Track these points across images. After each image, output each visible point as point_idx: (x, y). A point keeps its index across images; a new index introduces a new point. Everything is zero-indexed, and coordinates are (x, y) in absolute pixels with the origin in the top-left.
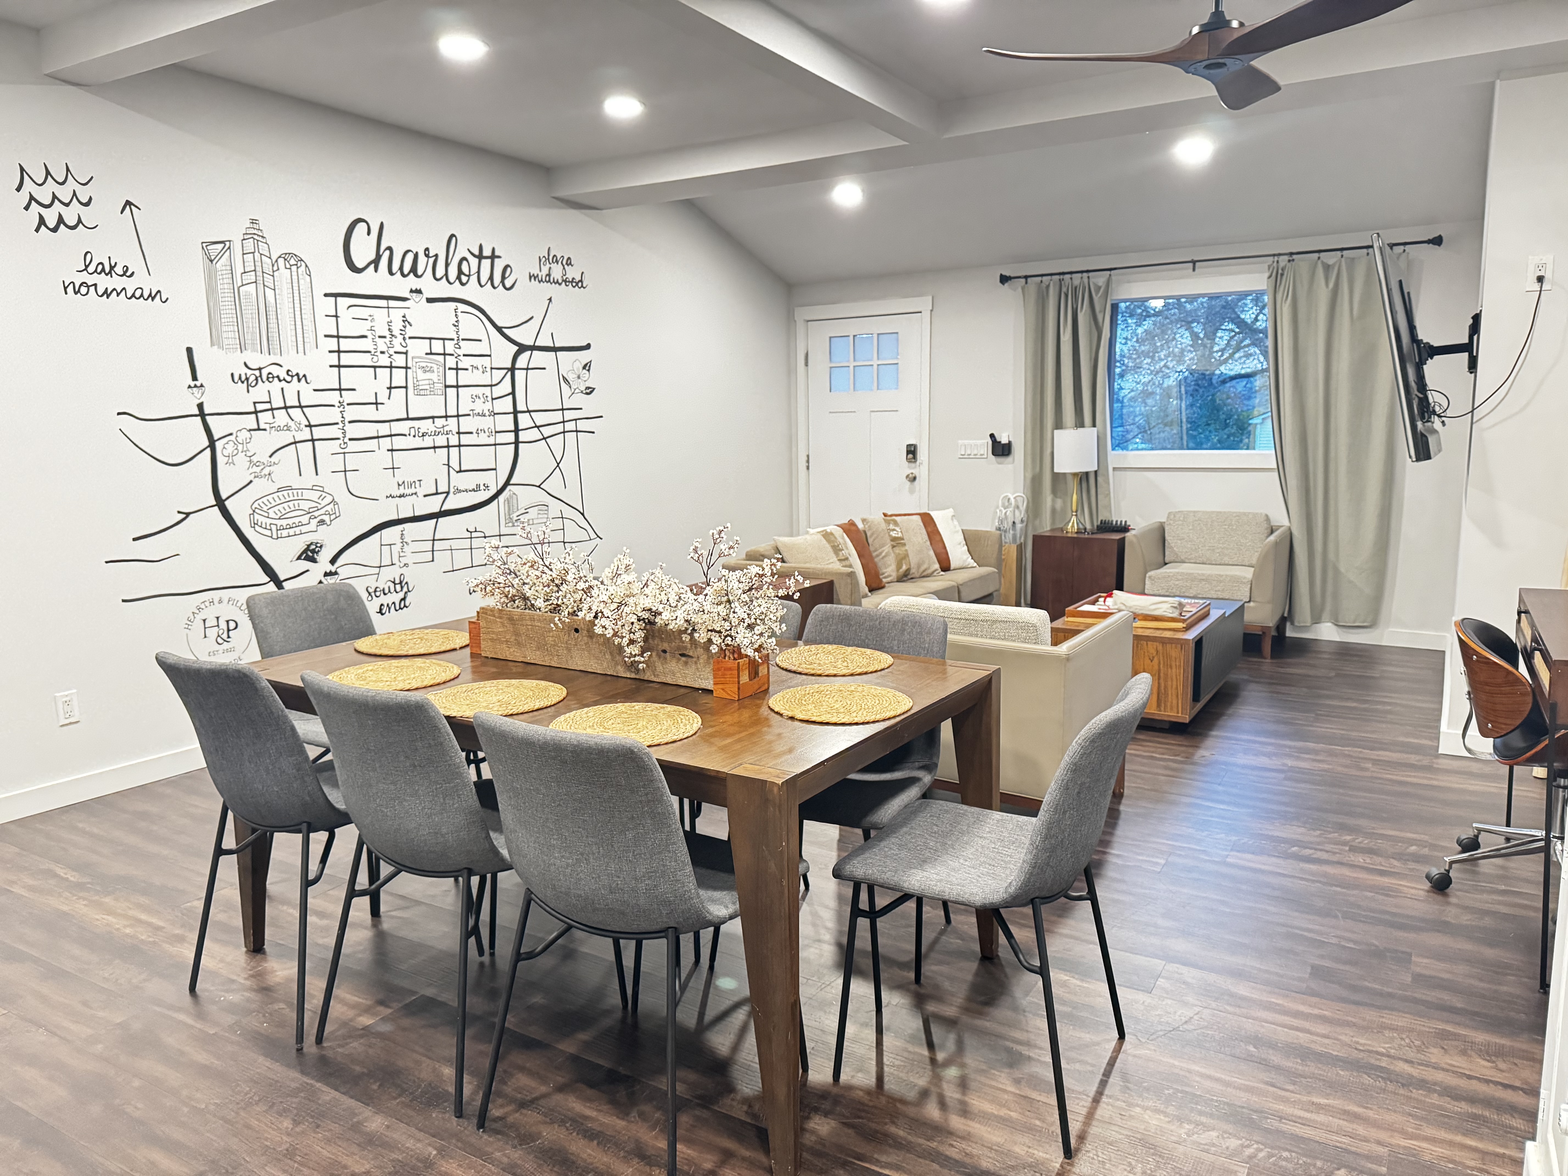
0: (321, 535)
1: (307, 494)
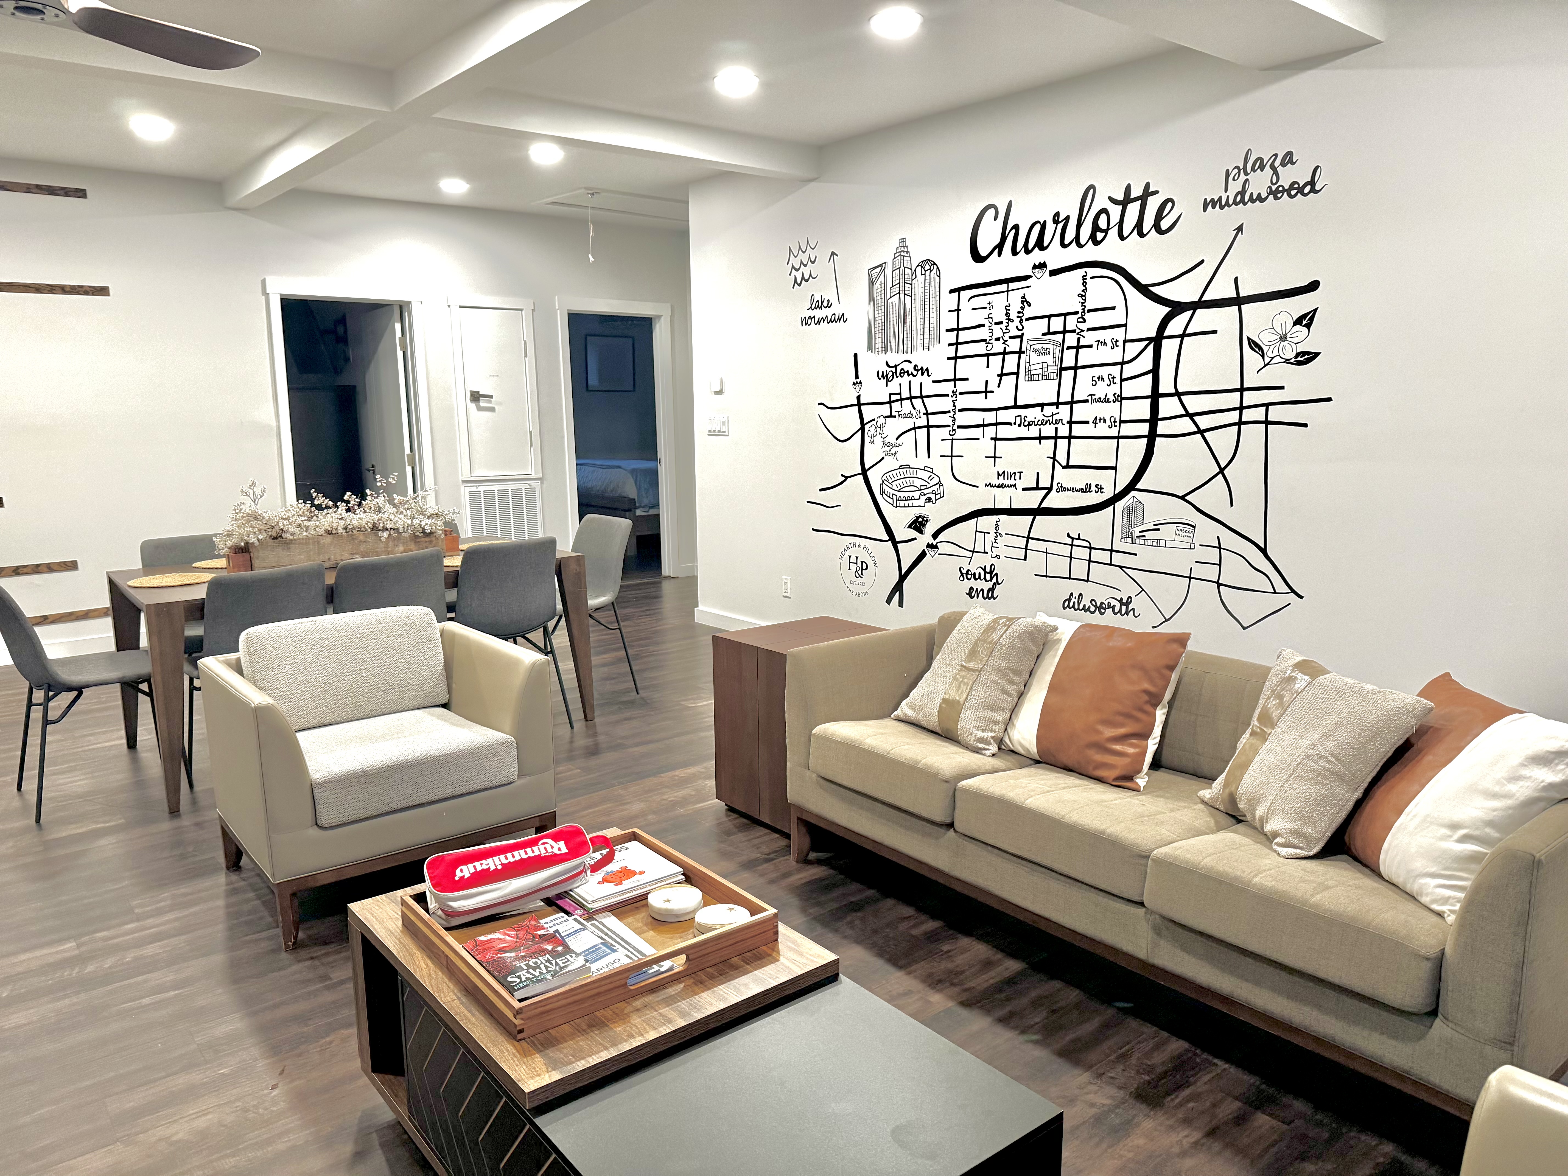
0: (928, 510)
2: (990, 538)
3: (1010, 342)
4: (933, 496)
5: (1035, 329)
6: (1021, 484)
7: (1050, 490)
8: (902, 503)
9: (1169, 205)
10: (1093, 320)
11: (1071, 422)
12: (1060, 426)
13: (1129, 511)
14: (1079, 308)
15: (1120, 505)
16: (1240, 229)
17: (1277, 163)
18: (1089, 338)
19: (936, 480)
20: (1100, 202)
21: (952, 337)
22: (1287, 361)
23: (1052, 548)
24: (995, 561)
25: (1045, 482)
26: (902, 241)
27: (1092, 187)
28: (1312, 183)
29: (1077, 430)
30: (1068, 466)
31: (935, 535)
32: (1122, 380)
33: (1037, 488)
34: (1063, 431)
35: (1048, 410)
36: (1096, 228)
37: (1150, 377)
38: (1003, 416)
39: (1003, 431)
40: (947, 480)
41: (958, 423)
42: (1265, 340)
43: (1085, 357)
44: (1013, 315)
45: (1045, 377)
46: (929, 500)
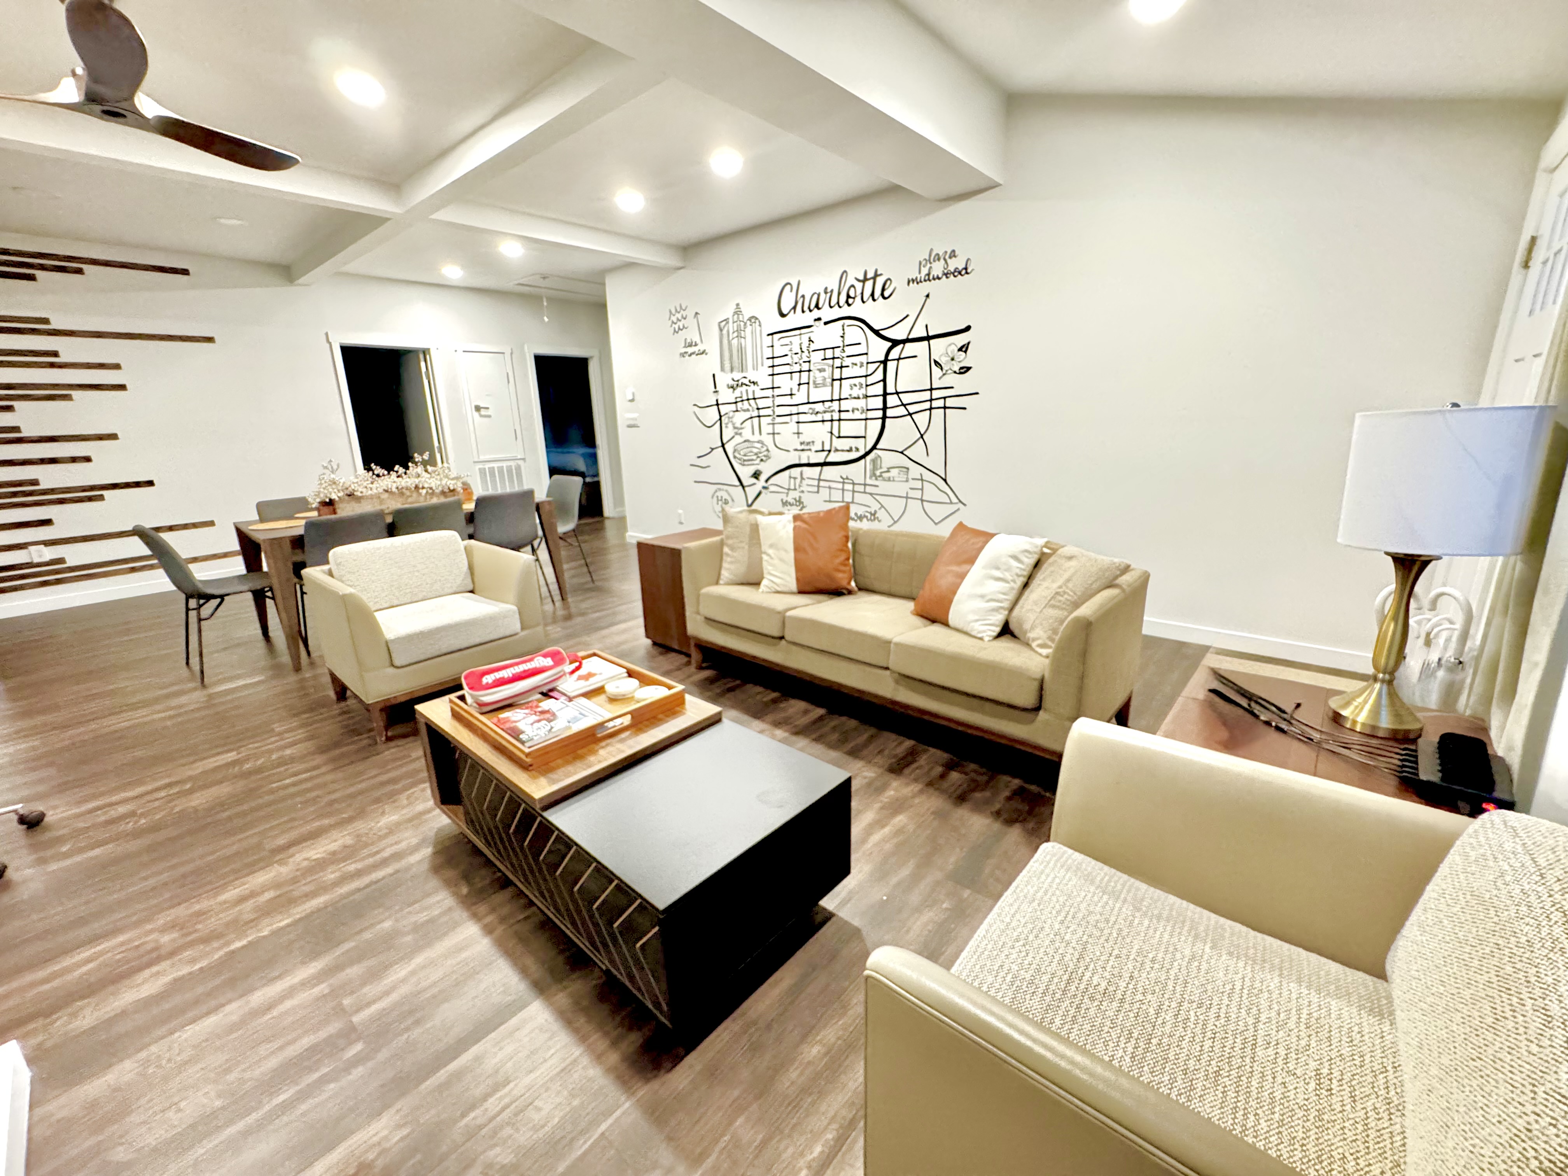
0: (761, 467)
1: (757, 445)
2: (798, 481)
3: (803, 364)
4: (764, 458)
5: (817, 357)
6: (814, 448)
7: (830, 451)
8: (746, 463)
9: (889, 282)
10: (850, 351)
11: (840, 411)
12: (833, 414)
13: (874, 461)
14: (841, 344)
15: (868, 458)
16: (928, 296)
17: (947, 257)
18: (848, 361)
19: (765, 448)
20: (851, 281)
21: (770, 362)
22: (955, 372)
23: (833, 485)
24: (802, 495)
25: (827, 447)
26: (738, 305)
27: (845, 272)
28: (966, 269)
29: (844, 416)
30: (839, 437)
31: (767, 481)
32: (867, 386)
33: (823, 450)
34: (836, 416)
35: (827, 404)
36: (848, 296)
37: (882, 383)
38: (802, 409)
39: (802, 418)
40: (771, 447)
41: (777, 414)
42: (943, 361)
43: (846, 373)
44: (804, 349)
45: (824, 385)
46: (762, 460)
